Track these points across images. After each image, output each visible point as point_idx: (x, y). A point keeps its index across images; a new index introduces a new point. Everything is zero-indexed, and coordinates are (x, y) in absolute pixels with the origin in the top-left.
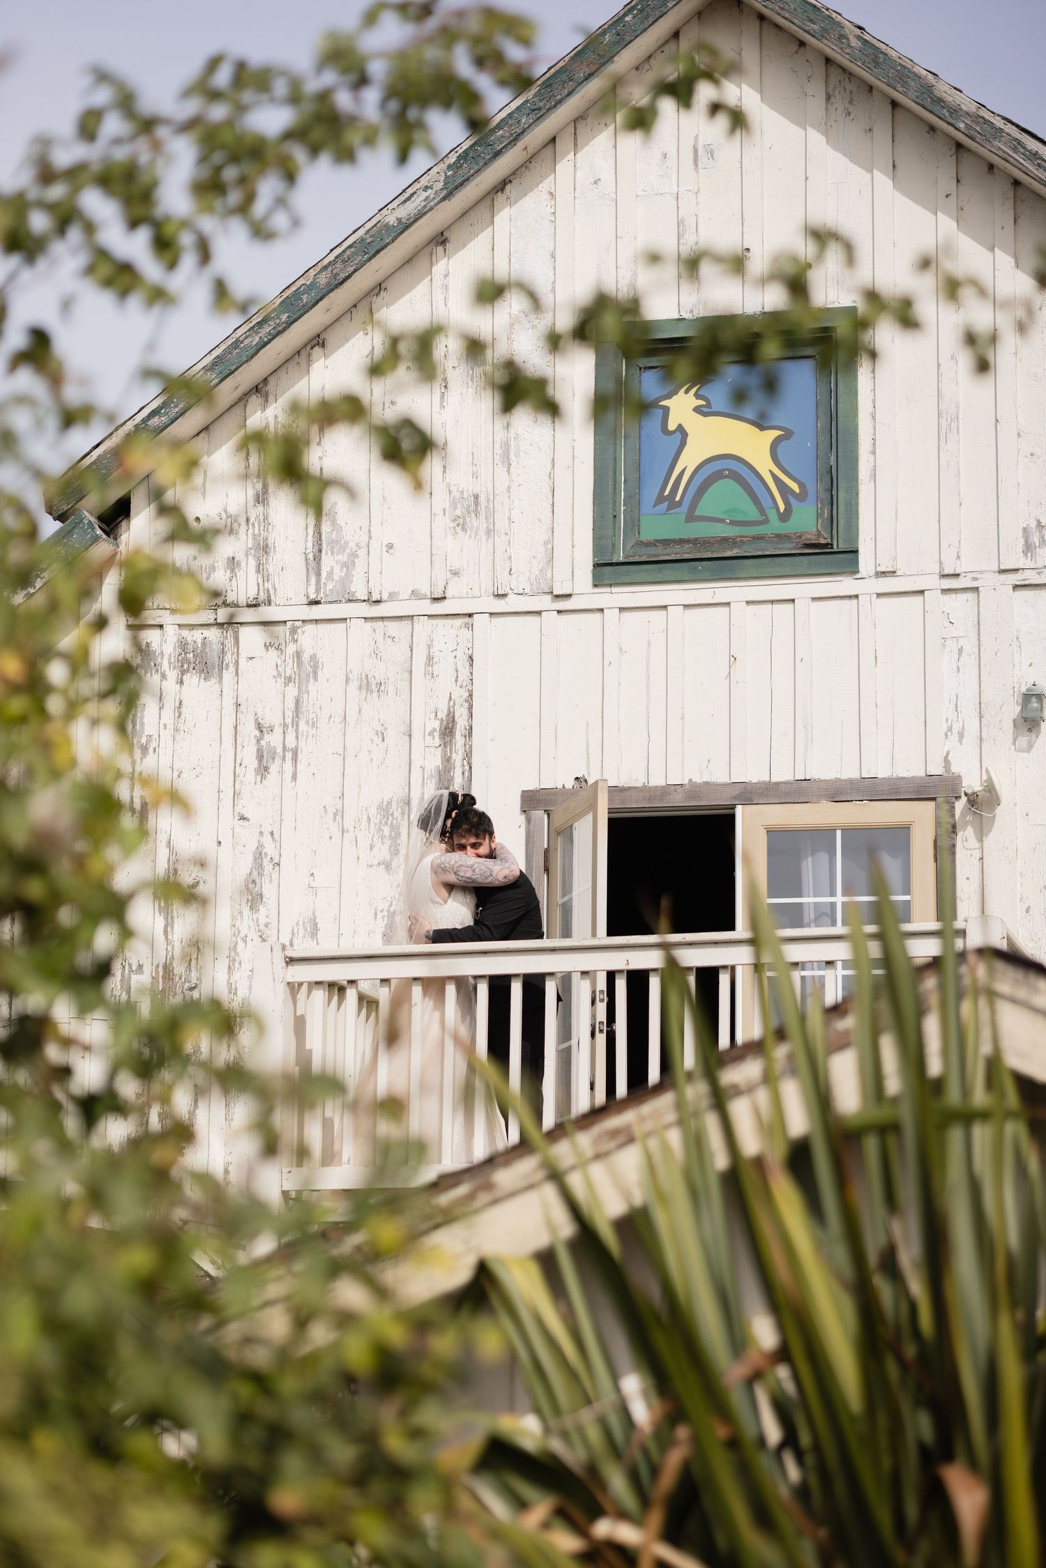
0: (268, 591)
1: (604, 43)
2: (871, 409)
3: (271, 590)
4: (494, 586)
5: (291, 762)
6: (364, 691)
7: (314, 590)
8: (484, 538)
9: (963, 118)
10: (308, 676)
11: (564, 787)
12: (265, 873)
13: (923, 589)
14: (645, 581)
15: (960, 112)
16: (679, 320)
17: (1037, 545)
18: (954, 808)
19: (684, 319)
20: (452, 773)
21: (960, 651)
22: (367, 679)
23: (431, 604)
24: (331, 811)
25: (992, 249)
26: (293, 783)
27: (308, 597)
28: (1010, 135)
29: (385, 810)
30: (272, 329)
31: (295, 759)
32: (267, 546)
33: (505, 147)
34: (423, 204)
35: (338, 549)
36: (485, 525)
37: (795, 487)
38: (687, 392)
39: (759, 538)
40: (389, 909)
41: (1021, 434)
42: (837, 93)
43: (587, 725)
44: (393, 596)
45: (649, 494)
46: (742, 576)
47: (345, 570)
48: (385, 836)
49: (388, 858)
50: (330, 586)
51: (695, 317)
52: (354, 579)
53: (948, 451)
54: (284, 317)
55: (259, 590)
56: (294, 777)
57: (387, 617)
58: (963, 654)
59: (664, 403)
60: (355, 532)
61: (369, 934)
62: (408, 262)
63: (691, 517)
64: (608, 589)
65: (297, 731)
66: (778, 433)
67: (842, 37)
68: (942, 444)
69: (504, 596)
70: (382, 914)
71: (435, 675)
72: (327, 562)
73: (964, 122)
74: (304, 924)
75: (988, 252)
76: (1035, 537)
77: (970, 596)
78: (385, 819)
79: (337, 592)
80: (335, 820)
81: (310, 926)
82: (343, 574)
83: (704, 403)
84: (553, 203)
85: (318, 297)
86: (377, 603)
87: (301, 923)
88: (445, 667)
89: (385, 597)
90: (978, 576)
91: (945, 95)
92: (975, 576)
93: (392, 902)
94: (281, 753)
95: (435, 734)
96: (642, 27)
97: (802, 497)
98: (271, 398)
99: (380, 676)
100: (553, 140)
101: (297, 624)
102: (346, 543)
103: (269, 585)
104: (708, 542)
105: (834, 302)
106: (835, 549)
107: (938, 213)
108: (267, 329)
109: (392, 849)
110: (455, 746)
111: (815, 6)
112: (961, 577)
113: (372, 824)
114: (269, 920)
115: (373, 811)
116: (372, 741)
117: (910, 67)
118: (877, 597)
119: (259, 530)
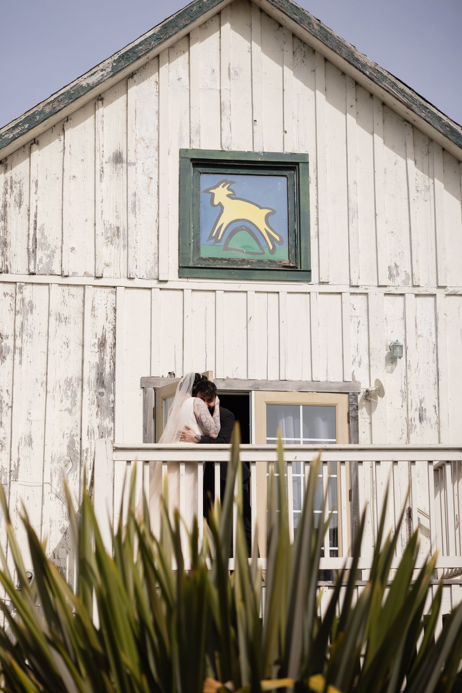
0: (7, 266)
1: (193, 11)
2: (315, 204)
3: (8, 266)
4: (128, 273)
5: (19, 354)
6: (58, 321)
7: (33, 268)
8: (122, 249)
9: (368, 69)
10: (28, 311)
11: (163, 377)
12: (3, 411)
13: (341, 292)
14: (204, 277)
15: (367, 66)
16: (222, 151)
17: (395, 275)
18: (357, 398)
19: (224, 151)
20: (104, 366)
21: (359, 323)
22: (59, 315)
23: (95, 279)
24: (40, 381)
25: (373, 134)
26: (20, 365)
27: (29, 271)
28: (390, 80)
29: (69, 382)
30: (20, 131)
31: (21, 353)
32: (6, 243)
33: (142, 55)
34: (101, 78)
35: (45, 247)
36: (123, 243)
37: (277, 238)
38: (223, 187)
39: (260, 261)
40: (71, 433)
41: (387, 222)
42: (297, 51)
43: (175, 347)
44: (74, 274)
45: (204, 235)
46: (254, 278)
47: (49, 259)
48: (69, 396)
49: (70, 407)
50: (41, 266)
51: (230, 151)
52: (54, 264)
53: (353, 227)
54: (27, 126)
55: (2, 265)
56: (21, 363)
57: (70, 285)
58: (360, 324)
59: (212, 191)
60: (54, 240)
61: (60, 445)
62: (82, 107)
63: (226, 248)
64: (186, 280)
65: (22, 339)
66: (268, 211)
67: (309, 24)
68: (350, 223)
69: (133, 278)
70: (67, 436)
71: (96, 316)
72: (39, 253)
73: (368, 71)
74: (25, 438)
75: (370, 135)
76: (394, 271)
77: (364, 297)
78: (69, 387)
79: (45, 270)
80: (42, 386)
81: (28, 440)
82: (48, 261)
83: (231, 193)
84: (157, 87)
85: (45, 118)
86: (66, 277)
87: (23, 438)
88: (101, 312)
89: (70, 274)
90: (368, 288)
91: (359, 57)
92: (366, 287)
93: (72, 430)
94: (13, 350)
95: (96, 345)
96: (212, 5)
97: (280, 243)
98: (9, 167)
99: (66, 314)
100: (158, 56)
101: (23, 284)
102: (49, 245)
103: (7, 263)
104: (235, 261)
105: (297, 151)
106: (299, 269)
107: (347, 114)
108: (17, 131)
109: (72, 403)
110: (106, 352)
111: (297, 7)
112: (360, 287)
113: (61, 389)
114: (5, 436)
115: (62, 383)
116: (62, 347)
117: (343, 42)
118: (319, 294)
119: (3, 234)
